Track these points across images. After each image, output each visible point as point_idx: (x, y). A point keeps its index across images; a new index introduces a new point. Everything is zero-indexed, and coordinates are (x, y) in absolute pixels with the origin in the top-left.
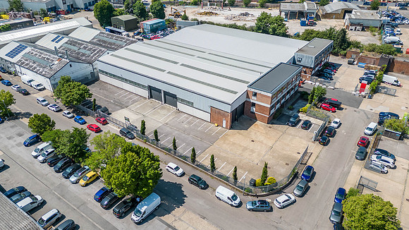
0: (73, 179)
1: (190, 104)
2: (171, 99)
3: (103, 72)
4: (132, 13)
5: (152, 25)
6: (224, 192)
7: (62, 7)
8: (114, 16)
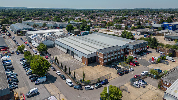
0: (26, 70)
1: (77, 55)
2: (72, 53)
3: (56, 44)
4: (79, 29)
5: (84, 33)
6: (68, 80)
7: (59, 26)
8: (73, 29)
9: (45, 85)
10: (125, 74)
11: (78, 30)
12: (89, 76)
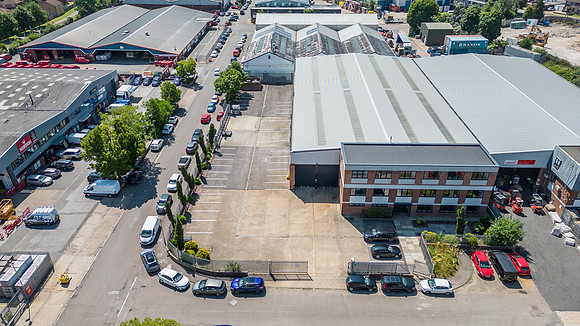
9: (102, 208)
10: (380, 293)
11: (447, 26)
12: (242, 234)
